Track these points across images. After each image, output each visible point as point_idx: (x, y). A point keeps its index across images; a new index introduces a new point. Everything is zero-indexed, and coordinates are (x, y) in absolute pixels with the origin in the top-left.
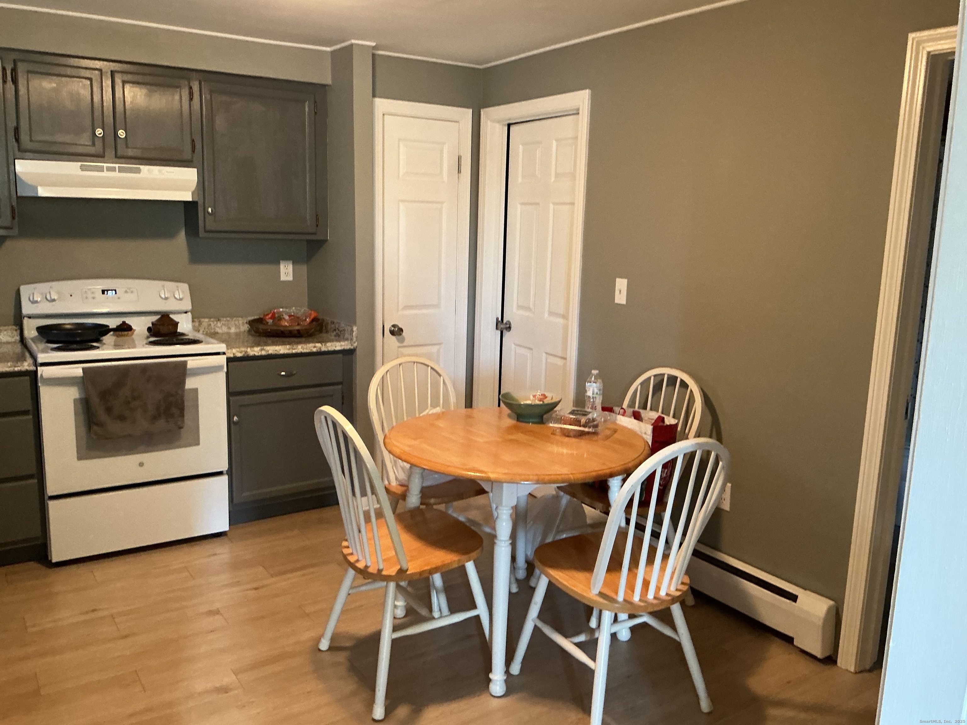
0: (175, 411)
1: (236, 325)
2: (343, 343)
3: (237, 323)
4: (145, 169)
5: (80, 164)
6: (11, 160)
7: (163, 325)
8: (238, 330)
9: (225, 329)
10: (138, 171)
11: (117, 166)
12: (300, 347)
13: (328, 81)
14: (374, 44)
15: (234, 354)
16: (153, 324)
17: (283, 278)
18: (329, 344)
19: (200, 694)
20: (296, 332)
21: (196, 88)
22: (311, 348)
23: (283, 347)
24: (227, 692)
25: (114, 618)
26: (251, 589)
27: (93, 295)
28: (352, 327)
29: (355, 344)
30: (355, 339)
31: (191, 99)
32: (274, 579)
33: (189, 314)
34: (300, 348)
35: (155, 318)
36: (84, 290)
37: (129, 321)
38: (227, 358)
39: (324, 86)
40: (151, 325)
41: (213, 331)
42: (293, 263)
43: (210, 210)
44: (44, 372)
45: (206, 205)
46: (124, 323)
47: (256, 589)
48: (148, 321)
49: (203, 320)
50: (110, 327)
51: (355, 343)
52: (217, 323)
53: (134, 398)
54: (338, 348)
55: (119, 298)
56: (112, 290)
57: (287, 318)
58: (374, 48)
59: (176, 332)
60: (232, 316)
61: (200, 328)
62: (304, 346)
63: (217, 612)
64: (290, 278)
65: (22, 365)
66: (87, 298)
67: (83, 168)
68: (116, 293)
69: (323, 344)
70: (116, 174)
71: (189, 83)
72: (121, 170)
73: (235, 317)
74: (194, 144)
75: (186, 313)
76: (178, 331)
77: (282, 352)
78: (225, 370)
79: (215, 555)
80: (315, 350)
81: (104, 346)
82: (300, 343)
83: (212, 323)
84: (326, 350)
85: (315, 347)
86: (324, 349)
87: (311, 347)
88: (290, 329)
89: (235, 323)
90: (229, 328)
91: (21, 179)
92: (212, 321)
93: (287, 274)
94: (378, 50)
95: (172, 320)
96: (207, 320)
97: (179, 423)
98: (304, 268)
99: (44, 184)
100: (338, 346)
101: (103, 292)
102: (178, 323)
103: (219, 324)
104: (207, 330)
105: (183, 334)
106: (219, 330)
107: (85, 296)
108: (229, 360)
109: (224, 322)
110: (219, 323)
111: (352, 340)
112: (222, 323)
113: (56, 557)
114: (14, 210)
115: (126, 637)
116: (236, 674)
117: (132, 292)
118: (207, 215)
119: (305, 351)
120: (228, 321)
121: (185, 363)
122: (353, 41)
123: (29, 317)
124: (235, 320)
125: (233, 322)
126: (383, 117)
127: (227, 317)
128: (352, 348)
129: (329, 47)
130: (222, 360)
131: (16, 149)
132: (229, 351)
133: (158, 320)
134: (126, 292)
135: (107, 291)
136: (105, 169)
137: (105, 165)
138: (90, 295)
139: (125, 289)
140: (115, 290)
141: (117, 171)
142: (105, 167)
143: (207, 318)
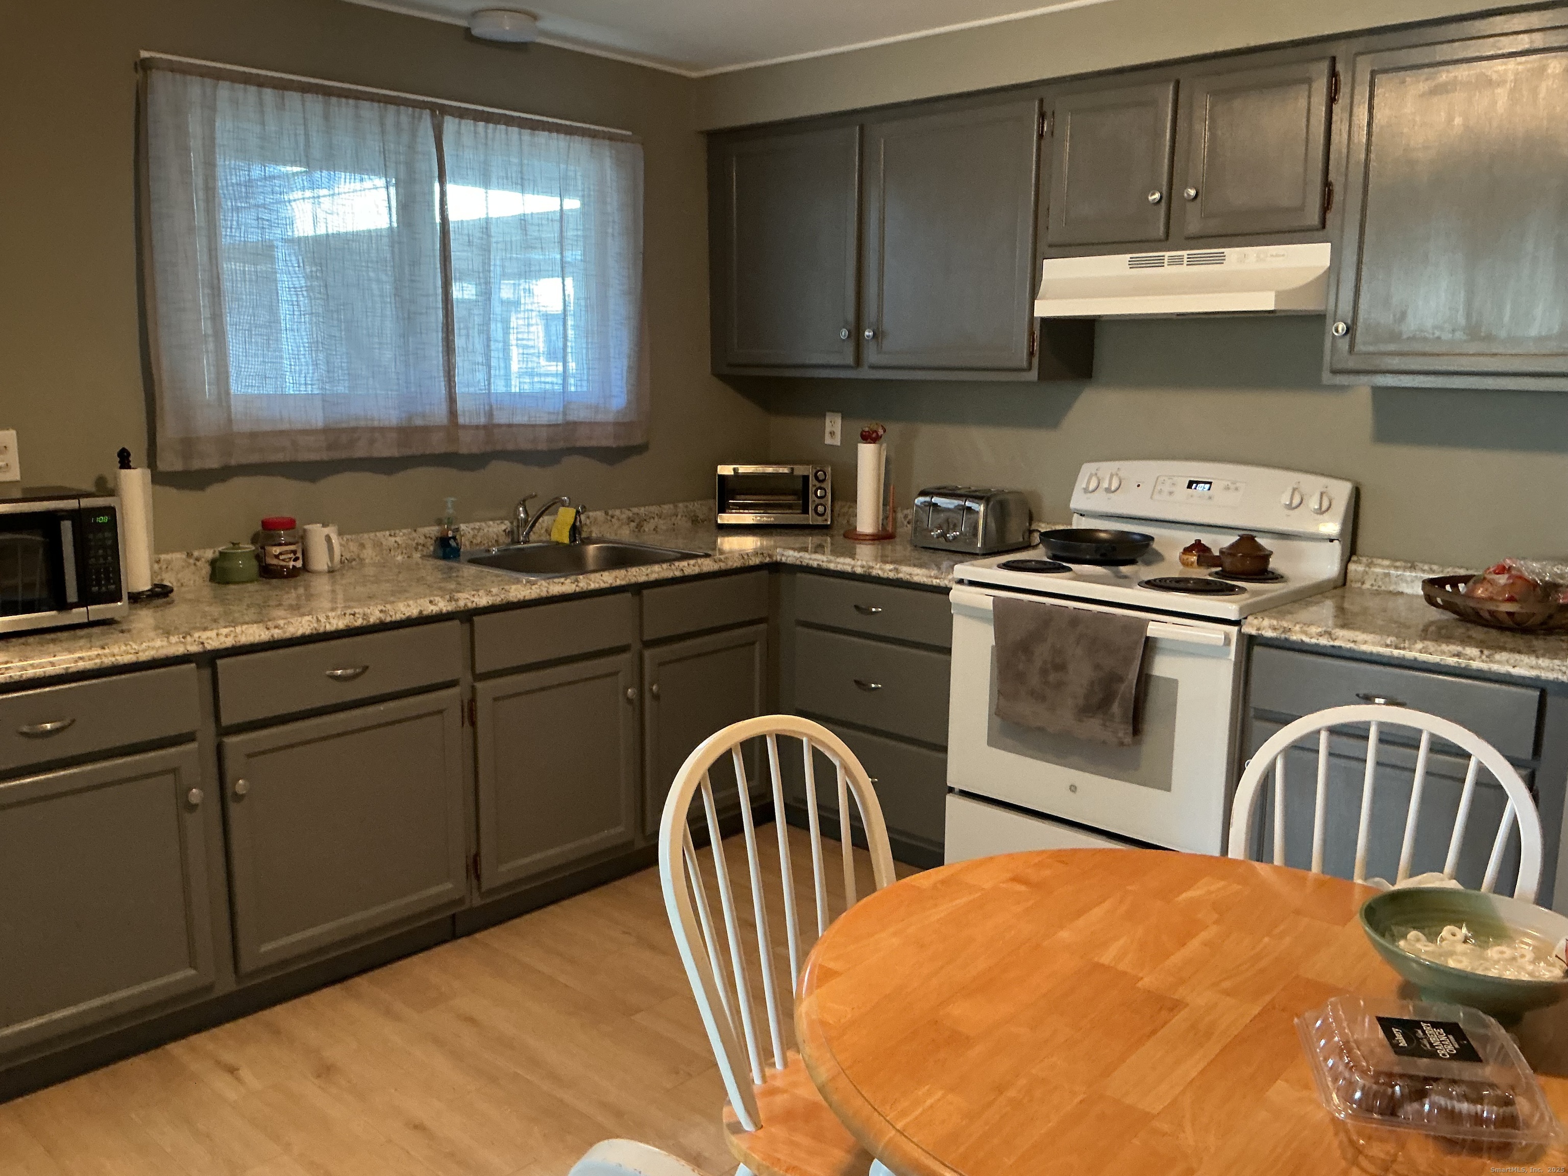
0: (1116, 708)
4: (1233, 254)
5: (1128, 256)
10: (1220, 259)
11: (1185, 253)
16: (1221, 551)
27: (1173, 489)
31: (1333, 97)
33: (1337, 543)
44: (959, 594)
46: (1199, 541)
52: (1403, 574)
53: (1057, 667)
55: (1210, 498)
56: (1205, 483)
59: (1264, 572)
61: (1366, 578)
67: (1133, 265)
68: (1209, 489)
70: (1184, 269)
72: (1192, 261)
75: (1332, 541)
78: (1232, 657)
101: (1189, 486)
102: (1271, 553)
103: (1407, 576)
106: (1404, 587)
107: (1158, 488)
108: (1251, 640)
110: (1407, 573)
114: (1033, 341)
117: (1237, 489)
121: (1144, 624)
134: (1227, 488)
135: (1198, 483)
136: (1166, 261)
137: (1167, 254)
138: (1167, 488)
139: (1226, 483)
140: (1210, 483)
141: (1185, 265)
142: (1166, 258)
143: (1387, 559)
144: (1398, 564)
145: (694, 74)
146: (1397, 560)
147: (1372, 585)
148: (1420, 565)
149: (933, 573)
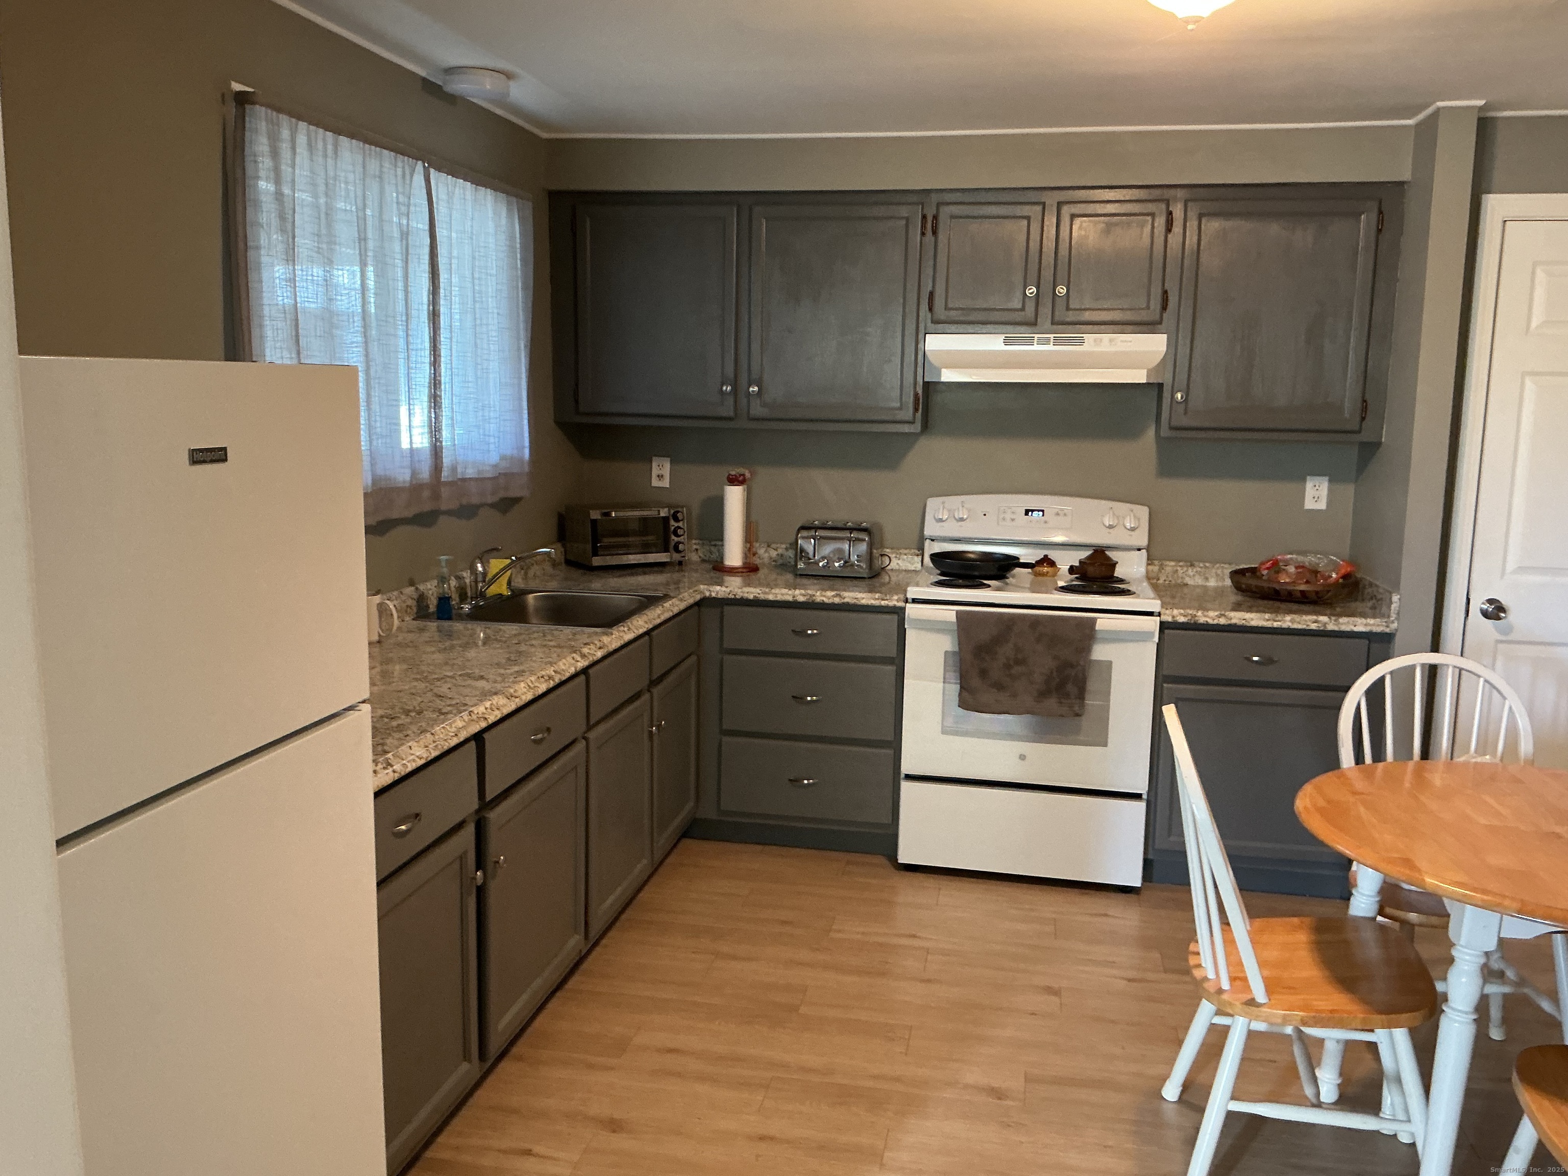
0: (1071, 688)
1: (1217, 575)
2: (1371, 621)
3: (1219, 572)
4: (1090, 338)
5: (1004, 336)
6: (921, 336)
7: (1092, 564)
8: (1220, 584)
9: (1199, 581)
10: (1081, 342)
11: (1052, 336)
12: (1288, 618)
13: (1406, 176)
14: (1481, 103)
15: (1173, 617)
16: (1080, 562)
17: (1309, 504)
18: (1343, 620)
19: (966, 1087)
20: (1299, 595)
21: (1178, 211)
22: (1309, 623)
23: (1258, 615)
24: (1000, 1099)
25: (928, 953)
26: (1123, 978)
27: (1013, 517)
28: (1391, 593)
29: (1395, 625)
30: (1393, 616)
31: (1169, 229)
32: (1163, 976)
33: (1144, 551)
34: (1287, 621)
35: (1084, 554)
36: (1002, 508)
37: (1053, 555)
38: (1162, 623)
39: (1402, 183)
40: (1077, 564)
41: (1179, 581)
42: (1330, 481)
43: (1179, 395)
44: (912, 610)
45: (1175, 389)
46: (1046, 556)
47: (1129, 980)
48: (1075, 558)
49: (1168, 563)
50: (1021, 561)
51: (1393, 622)
52: (1187, 571)
53: (1018, 662)
54: (1360, 628)
55: (1046, 522)
56: (1039, 511)
57: (1291, 569)
58: (1481, 109)
59: (1112, 576)
60: (1214, 562)
61: (1160, 575)
62: (1296, 617)
63: (1055, 992)
64: (1322, 505)
65: (891, 599)
66: (1004, 519)
67: (1007, 342)
68: (1043, 515)
69: (1333, 618)
70: (1050, 347)
71: (1168, 206)
72: (1057, 342)
73: (1218, 563)
74: (1167, 297)
75: (1139, 550)
76: (1115, 575)
77: (1254, 623)
78: (1156, 639)
79: (1106, 915)
80: (1314, 626)
81: (1009, 587)
82: (1290, 612)
83: (1179, 568)
84: (1336, 628)
85: (1316, 622)
86: (1331, 627)
87: (1310, 621)
88: (1290, 588)
89: (1216, 573)
90: (1207, 579)
91: (929, 361)
92: (1180, 566)
93: (1317, 499)
94: (1489, 110)
95: (1109, 559)
96: (1173, 563)
97: (1076, 708)
98: (1348, 491)
99: (951, 366)
100: (1360, 625)
101: (1027, 512)
102: (1116, 562)
103: (1190, 572)
104: (1170, 579)
105: (1121, 581)
106: (1188, 580)
107: (1002, 516)
108: (1163, 626)
109: (1199, 569)
110: (1190, 570)
111: (1389, 617)
112: (1195, 570)
113: (904, 858)
114: (919, 400)
115: (929, 981)
116: (1028, 1079)
117: (1065, 515)
118: (1174, 403)
119: (1295, 626)
120: (1206, 567)
121: (1094, 620)
122: (1440, 104)
123: (933, 540)
124: (1218, 568)
125: (1214, 571)
126: (1504, 226)
127: (1207, 562)
128: (1387, 630)
129: (1409, 119)
130: (1152, 624)
131: (929, 321)
132: (1167, 612)
133: (1089, 558)
134: (1057, 514)
135: (1033, 511)
136: (1035, 341)
137: (1036, 336)
138: (1009, 516)
139: (1057, 510)
140: (1043, 511)
141: (1052, 343)
142: (1036, 339)
143: (1172, 560)
144: (1181, 564)
145: (545, 135)
146: (1180, 561)
147: (1165, 580)
148: (1197, 564)
149: (877, 596)
